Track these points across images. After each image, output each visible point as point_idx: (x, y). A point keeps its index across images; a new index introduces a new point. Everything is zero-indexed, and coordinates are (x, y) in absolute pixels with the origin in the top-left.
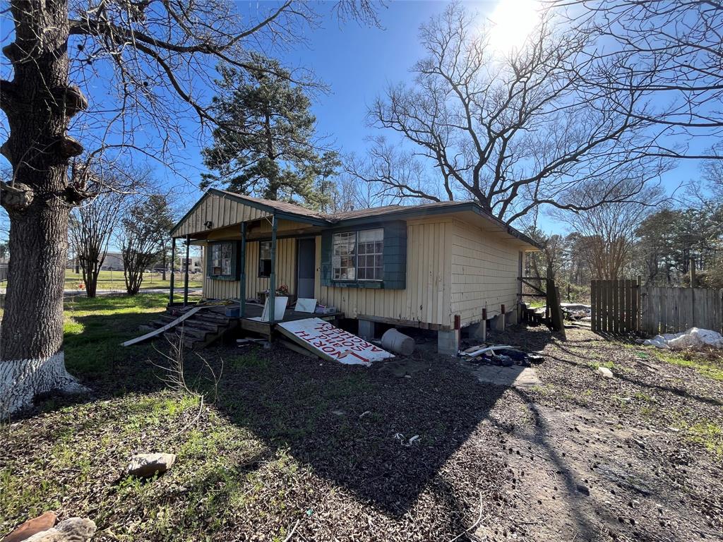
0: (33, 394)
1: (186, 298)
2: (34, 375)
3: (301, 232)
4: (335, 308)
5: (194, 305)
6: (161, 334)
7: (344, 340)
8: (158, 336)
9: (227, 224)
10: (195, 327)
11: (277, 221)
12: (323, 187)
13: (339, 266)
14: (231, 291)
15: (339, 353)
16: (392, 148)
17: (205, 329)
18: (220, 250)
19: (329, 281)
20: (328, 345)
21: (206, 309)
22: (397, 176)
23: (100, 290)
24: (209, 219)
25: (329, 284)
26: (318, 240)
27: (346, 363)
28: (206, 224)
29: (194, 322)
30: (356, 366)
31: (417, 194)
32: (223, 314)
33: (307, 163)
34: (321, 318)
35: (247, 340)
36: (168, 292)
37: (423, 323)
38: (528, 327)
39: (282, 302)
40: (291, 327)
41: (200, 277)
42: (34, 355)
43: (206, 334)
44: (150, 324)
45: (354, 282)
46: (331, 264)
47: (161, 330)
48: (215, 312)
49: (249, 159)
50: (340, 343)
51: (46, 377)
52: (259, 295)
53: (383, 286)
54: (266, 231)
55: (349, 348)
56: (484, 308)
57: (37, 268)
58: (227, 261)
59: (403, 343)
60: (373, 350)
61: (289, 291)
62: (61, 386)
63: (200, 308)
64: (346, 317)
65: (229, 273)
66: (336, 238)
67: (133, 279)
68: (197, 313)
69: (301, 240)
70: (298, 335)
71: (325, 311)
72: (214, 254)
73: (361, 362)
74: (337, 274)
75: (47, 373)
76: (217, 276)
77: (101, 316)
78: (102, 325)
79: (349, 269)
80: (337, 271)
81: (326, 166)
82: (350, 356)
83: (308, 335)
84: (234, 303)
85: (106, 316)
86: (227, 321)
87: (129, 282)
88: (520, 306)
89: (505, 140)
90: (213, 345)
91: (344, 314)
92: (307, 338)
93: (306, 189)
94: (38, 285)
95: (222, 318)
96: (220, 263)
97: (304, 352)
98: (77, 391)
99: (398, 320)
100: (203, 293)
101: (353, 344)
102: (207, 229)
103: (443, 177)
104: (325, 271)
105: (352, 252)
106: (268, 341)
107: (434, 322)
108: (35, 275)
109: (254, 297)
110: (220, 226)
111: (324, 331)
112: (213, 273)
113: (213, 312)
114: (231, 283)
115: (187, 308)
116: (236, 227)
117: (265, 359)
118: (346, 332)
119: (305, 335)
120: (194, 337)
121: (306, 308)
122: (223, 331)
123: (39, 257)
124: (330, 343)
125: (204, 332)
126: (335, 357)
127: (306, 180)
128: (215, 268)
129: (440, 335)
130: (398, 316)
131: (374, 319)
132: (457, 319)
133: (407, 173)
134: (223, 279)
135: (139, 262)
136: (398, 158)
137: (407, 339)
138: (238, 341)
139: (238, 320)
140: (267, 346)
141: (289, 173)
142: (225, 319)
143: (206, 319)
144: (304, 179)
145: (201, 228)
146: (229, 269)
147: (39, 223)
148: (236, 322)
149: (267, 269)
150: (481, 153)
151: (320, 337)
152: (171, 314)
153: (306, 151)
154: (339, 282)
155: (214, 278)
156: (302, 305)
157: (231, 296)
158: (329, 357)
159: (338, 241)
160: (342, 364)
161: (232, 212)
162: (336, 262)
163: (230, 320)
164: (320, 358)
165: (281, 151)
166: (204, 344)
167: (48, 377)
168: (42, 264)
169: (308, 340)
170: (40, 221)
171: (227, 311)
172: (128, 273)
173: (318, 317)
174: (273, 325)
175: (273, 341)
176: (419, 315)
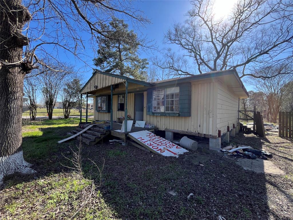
0: (3, 176)
1: (87, 120)
2: (4, 165)
3: (138, 90)
4: (154, 126)
5: (90, 123)
6: (76, 137)
7: (161, 142)
8: (74, 138)
9: (104, 86)
10: (90, 134)
11: (128, 84)
12: (142, 73)
13: (156, 106)
14: (106, 117)
15: (161, 149)
16: (174, 53)
17: (95, 135)
18: (101, 99)
19: (151, 112)
20: (154, 145)
21: (95, 125)
22: (176, 66)
23: (54, 116)
24: (96, 85)
25: (151, 114)
26: (145, 94)
27: (165, 156)
28: (95, 87)
29: (90, 132)
30: (171, 157)
31: (185, 74)
32: (103, 128)
33: (136, 63)
34: (148, 130)
35: (114, 140)
36: (79, 117)
37: (201, 134)
38: (245, 135)
39: (130, 123)
40: (135, 135)
41: (93, 111)
42: (4, 154)
43: (95, 138)
44: (72, 132)
45: (164, 113)
46: (152, 105)
47: (75, 135)
48: (99, 127)
49: (112, 62)
50: (160, 144)
51: (11, 166)
52: (118, 119)
53: (179, 116)
54: (121, 90)
55: (165, 147)
56: (228, 125)
57: (5, 106)
58: (104, 104)
59: (193, 144)
60: (177, 148)
61: (131, 117)
62: (20, 170)
63: (93, 125)
64: (159, 130)
65: (105, 110)
66: (154, 92)
67: (66, 112)
68: (91, 127)
69: (137, 94)
70: (139, 139)
71: (150, 127)
72: (98, 101)
73: (173, 155)
74: (155, 109)
75: (11, 164)
76: (100, 111)
77: (52, 128)
78: (52, 132)
79: (161, 107)
80: (155, 108)
81: (143, 65)
82: (166, 151)
83: (144, 139)
84: (107, 122)
85: (55, 128)
86: (105, 132)
87: (65, 113)
88: (239, 124)
89: (228, 47)
90: (99, 143)
91: (158, 128)
92: (143, 141)
93: (136, 73)
94: (5, 116)
95: (102, 130)
96: (101, 104)
97: (143, 148)
98: (28, 173)
99: (187, 132)
100: (94, 118)
101: (166, 145)
102: (95, 89)
103: (198, 65)
104: (149, 108)
105: (163, 99)
106: (124, 141)
107: (207, 134)
108: (4, 110)
109: (116, 120)
110: (101, 87)
111: (151, 137)
112: (98, 109)
113: (98, 127)
114: (106, 114)
115: (87, 125)
116: (108, 88)
117: (124, 152)
118: (162, 138)
119: (142, 140)
120: (90, 139)
121: (140, 125)
122: (103, 136)
123: (6, 100)
124: (155, 144)
125: (94, 137)
126: (159, 152)
127: (136, 70)
128: (99, 107)
129: (210, 140)
130: (187, 129)
131: (174, 131)
132: (219, 132)
133: (181, 64)
134: (102, 112)
135: (69, 105)
136: (177, 57)
137: (195, 142)
138: (110, 141)
139: (110, 131)
140: (124, 144)
141: (128, 67)
142: (104, 131)
143: (96, 130)
144: (135, 69)
145: (93, 89)
146: (105, 107)
147: (5, 82)
148: (109, 132)
149: (122, 107)
150: (218, 53)
151: (149, 140)
152: (80, 127)
153: (135, 58)
154: (156, 113)
155: (99, 111)
156: (138, 124)
157: (106, 119)
158: (156, 152)
159: (155, 94)
160: (163, 156)
161: (106, 81)
162: (154, 103)
163: (106, 131)
164: (151, 152)
165: (125, 58)
166: (95, 143)
167: (13, 166)
168: (8, 104)
169: (144, 142)
170: (6, 80)
171: (105, 126)
172: (64, 110)
173: (147, 130)
174: (126, 134)
175: (126, 142)
176: (199, 130)
